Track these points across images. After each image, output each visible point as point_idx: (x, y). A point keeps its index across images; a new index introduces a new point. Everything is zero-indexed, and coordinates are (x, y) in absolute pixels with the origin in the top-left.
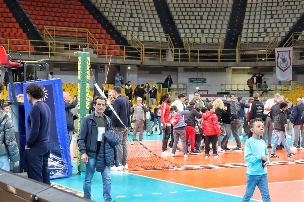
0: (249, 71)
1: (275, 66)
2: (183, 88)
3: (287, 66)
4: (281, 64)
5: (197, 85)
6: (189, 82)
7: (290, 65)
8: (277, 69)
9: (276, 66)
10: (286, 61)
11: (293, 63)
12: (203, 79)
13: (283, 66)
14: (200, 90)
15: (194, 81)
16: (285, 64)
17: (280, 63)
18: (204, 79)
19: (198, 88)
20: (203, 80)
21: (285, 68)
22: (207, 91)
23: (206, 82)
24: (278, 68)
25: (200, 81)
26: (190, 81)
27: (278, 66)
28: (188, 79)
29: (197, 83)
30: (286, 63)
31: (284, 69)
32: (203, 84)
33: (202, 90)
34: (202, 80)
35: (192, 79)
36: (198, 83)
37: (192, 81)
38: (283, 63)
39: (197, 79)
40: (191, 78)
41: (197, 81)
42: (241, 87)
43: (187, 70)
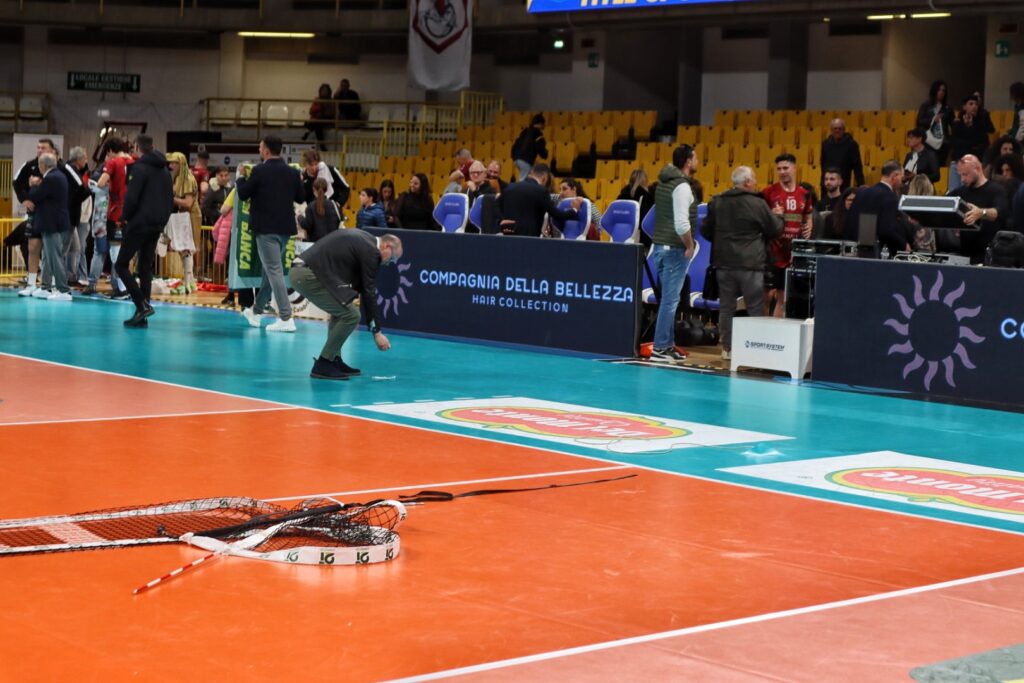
0: (310, 50)
1: (407, 31)
2: (40, 109)
3: (451, 28)
4: (430, 22)
5: (103, 98)
6: (69, 87)
7: (466, 25)
8: (415, 43)
9: (412, 31)
10: (450, 9)
11: (474, 19)
12: (126, 75)
13: (437, 27)
14: (112, 120)
15: (93, 85)
16: (444, 23)
17: (426, 19)
18: (132, 77)
19: (105, 113)
20: (128, 80)
21: (442, 36)
22: (140, 128)
23: (138, 90)
24: (419, 37)
25: (112, 86)
26: (72, 84)
27: (417, 30)
28: (66, 76)
29: (101, 94)
30: (448, 17)
31: (439, 42)
32: (124, 97)
33: (123, 120)
34: (120, 79)
35: (82, 78)
36: (107, 94)
37: (80, 86)
38: (438, 17)
39: (100, 75)
40: (79, 74)
41: (100, 86)
42: (276, 112)
43: (64, 37)
